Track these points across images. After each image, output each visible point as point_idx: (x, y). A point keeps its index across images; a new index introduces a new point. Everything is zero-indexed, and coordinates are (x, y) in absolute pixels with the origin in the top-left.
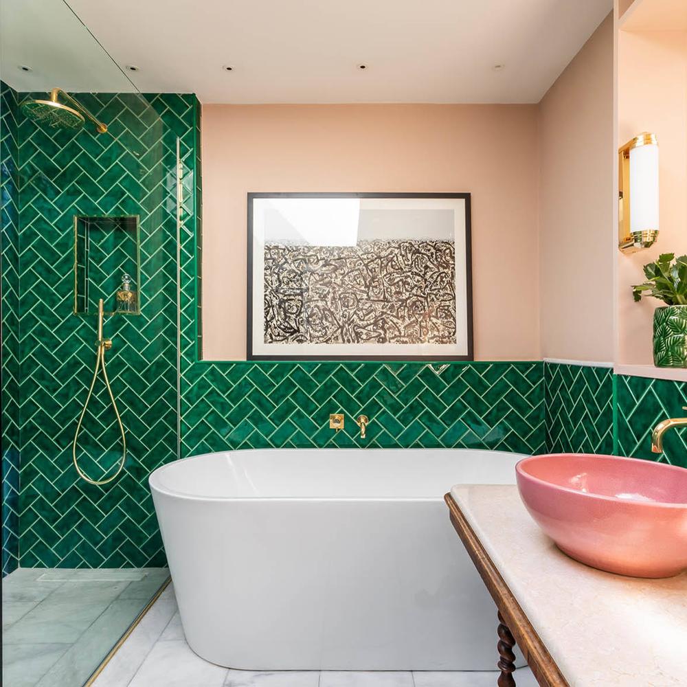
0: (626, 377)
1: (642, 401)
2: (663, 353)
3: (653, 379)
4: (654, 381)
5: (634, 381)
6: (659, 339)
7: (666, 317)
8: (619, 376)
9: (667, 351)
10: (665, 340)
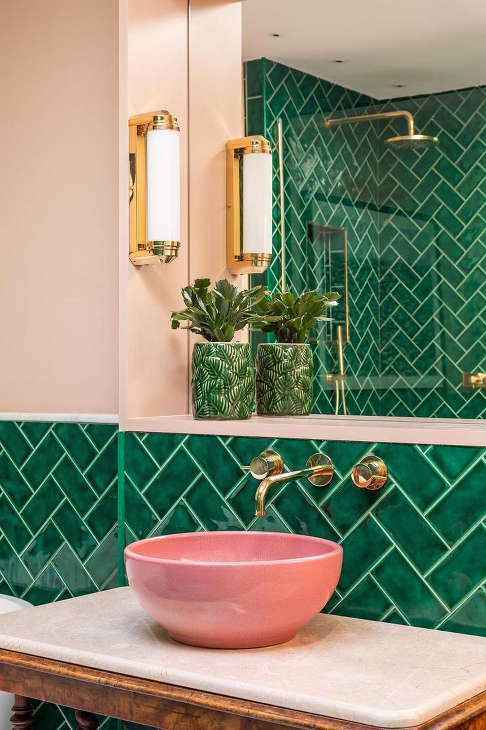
0: (141, 434)
1: (169, 465)
2: (200, 401)
3: (186, 434)
4: (187, 437)
5: (155, 439)
6: (196, 384)
7: (203, 356)
8: (129, 435)
9: (204, 399)
10: (201, 385)
